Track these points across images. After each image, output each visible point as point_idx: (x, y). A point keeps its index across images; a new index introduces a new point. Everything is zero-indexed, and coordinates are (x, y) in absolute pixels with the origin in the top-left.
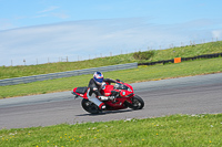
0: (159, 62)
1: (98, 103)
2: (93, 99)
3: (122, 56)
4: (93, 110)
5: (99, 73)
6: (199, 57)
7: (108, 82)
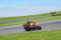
0: (57, 15)
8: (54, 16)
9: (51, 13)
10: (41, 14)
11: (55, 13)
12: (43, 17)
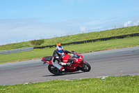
1: (60, 68)
2: (56, 65)
3: (24, 43)
4: (55, 72)
5: (60, 46)
6: (72, 43)
7: (66, 52)
8: (40, 48)
9: (33, 42)
10: (10, 45)
11: (42, 41)
12: (15, 52)
